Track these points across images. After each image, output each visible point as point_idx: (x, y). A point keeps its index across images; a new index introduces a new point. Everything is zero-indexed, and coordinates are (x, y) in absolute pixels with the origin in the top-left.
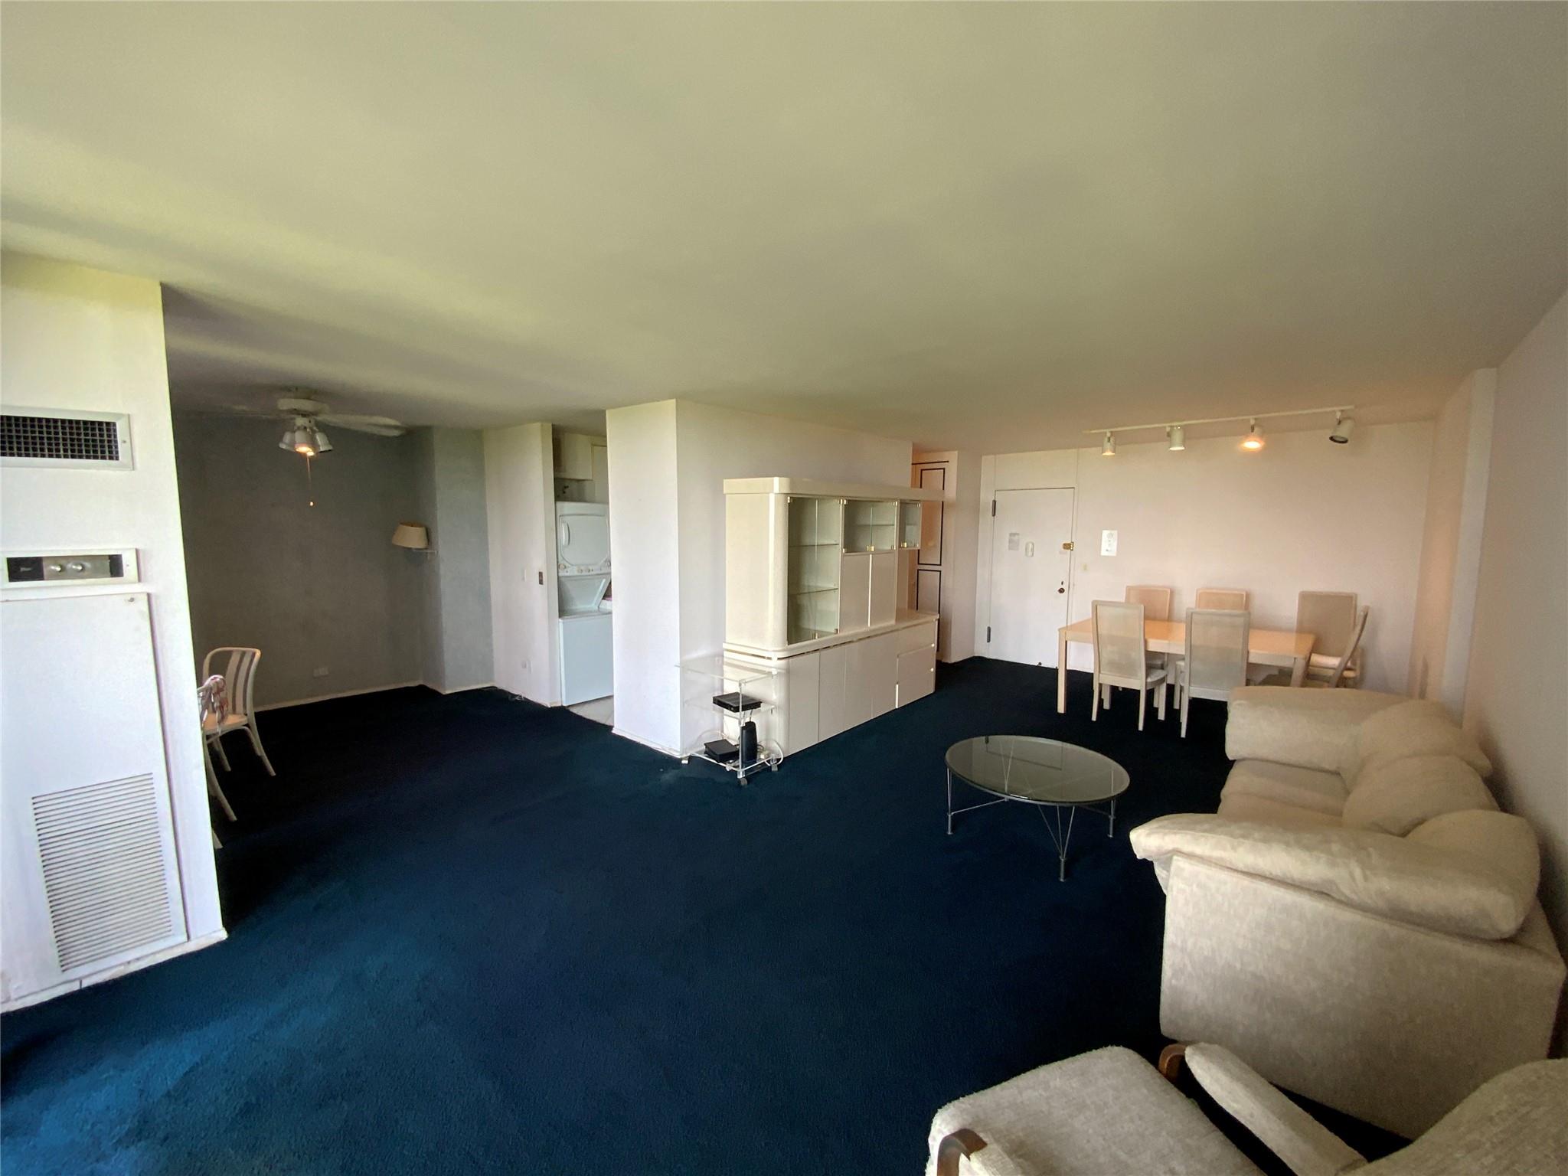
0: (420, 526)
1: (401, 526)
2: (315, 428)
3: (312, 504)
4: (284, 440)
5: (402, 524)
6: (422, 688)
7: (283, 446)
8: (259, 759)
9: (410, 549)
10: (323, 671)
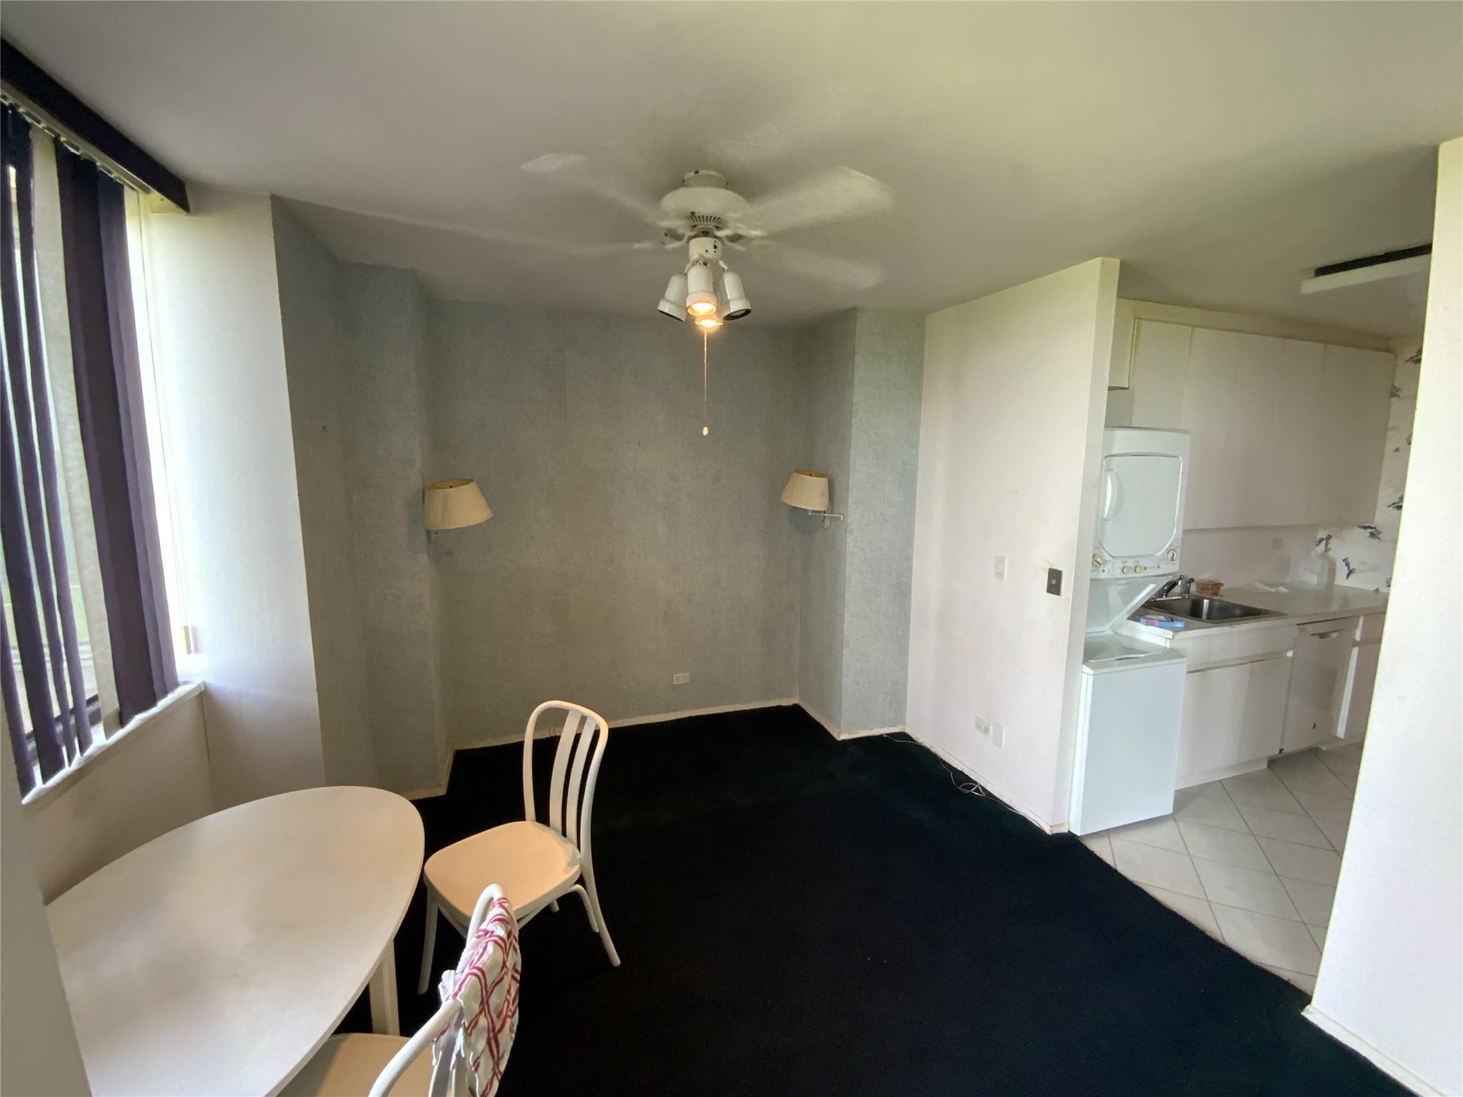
0: (821, 475)
1: (795, 475)
2: (722, 264)
3: (705, 431)
4: (666, 296)
5: (798, 471)
6: (796, 712)
7: (665, 307)
8: (597, 937)
9: (806, 510)
10: (681, 678)
